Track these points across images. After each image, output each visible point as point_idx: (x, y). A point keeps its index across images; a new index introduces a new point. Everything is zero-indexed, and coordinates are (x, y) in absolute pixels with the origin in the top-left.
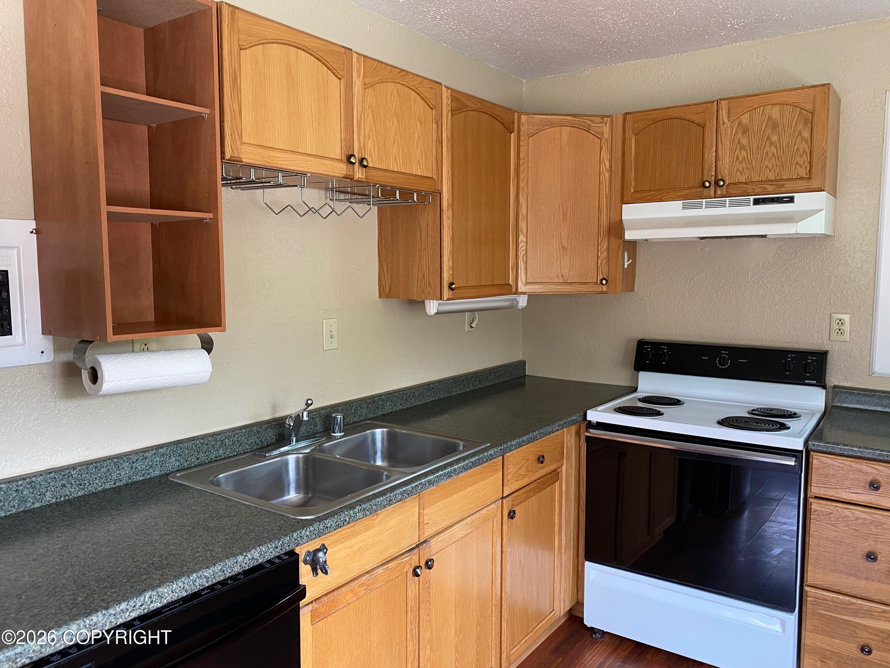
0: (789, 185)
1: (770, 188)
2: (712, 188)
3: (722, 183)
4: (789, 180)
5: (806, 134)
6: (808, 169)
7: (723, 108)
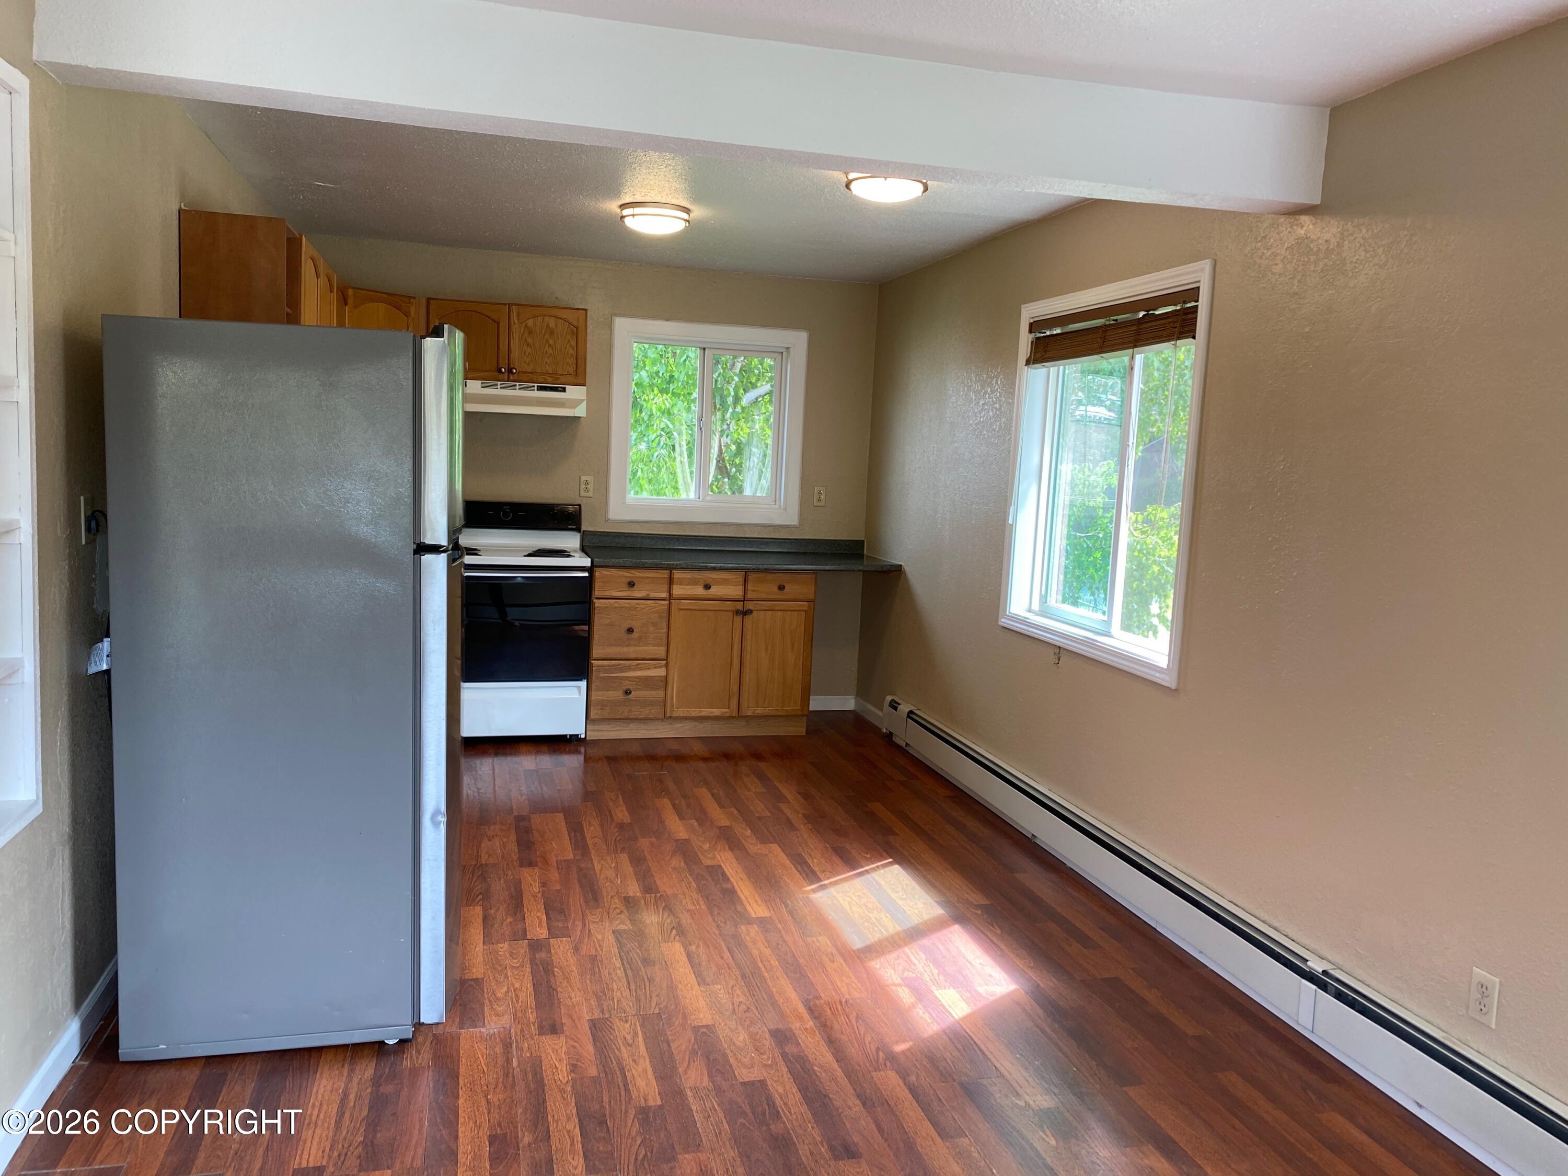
0: (563, 379)
1: (550, 379)
2: (506, 374)
3: (515, 371)
4: (562, 375)
5: (573, 343)
6: (575, 368)
7: (514, 311)
